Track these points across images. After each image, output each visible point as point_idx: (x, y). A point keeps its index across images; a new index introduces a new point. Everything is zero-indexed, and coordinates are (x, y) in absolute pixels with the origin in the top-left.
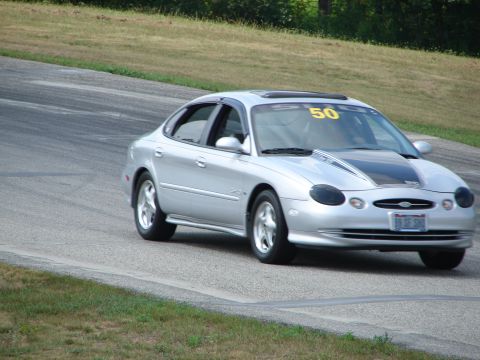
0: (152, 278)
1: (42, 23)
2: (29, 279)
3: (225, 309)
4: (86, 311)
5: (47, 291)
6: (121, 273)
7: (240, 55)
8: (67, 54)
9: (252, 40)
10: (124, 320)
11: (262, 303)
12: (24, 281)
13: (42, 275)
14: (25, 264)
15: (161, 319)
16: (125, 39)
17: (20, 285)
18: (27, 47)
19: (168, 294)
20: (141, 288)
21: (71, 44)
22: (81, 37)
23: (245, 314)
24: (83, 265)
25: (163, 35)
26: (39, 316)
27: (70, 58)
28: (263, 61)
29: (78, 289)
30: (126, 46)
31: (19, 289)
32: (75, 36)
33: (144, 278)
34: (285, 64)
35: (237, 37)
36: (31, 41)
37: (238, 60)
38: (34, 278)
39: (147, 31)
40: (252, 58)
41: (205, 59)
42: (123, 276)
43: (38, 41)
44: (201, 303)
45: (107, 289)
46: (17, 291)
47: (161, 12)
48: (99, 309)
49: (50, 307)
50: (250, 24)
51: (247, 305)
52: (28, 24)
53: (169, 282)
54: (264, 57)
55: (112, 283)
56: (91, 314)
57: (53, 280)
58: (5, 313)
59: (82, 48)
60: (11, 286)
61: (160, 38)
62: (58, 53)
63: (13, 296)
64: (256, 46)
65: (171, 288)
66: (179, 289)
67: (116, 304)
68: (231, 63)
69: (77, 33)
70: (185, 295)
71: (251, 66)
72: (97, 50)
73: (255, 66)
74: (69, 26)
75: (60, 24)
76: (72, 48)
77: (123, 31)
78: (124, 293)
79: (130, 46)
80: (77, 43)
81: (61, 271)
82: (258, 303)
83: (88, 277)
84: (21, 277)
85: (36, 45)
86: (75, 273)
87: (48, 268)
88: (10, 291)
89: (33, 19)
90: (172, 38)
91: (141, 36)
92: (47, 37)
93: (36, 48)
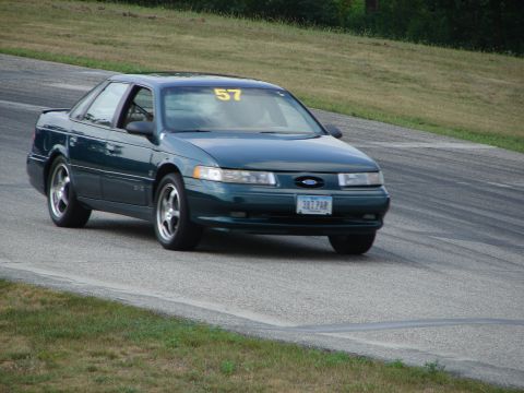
0: (182, 300)
1: (63, 20)
2: (48, 300)
3: (261, 333)
4: (111, 336)
5: (68, 313)
6: (149, 294)
7: (279, 56)
8: (91, 54)
9: (293, 40)
10: (152, 345)
11: (304, 327)
12: (43, 302)
13: (62, 296)
14: (43, 284)
15: (193, 344)
16: (153, 38)
17: (38, 306)
18: (47, 46)
19: (200, 317)
20: (171, 310)
21: (95, 44)
22: (106, 36)
23: (284, 338)
24: (108, 285)
25: (196, 35)
26: (59, 341)
27: (93, 59)
28: (304, 63)
29: (102, 311)
30: (155, 46)
31: (37, 311)
32: (99, 35)
33: (175, 300)
34: (328, 66)
35: (276, 37)
36: (50, 40)
37: (277, 62)
38: (55, 298)
39: (178, 30)
40: (292, 60)
41: (242, 59)
42: (150, 297)
43: (60, 40)
44: (236, 327)
45: (133, 311)
46: (35, 313)
47: (193, 10)
48: (125, 333)
49: (70, 331)
50: (290, 22)
51: (287, 329)
52: (49, 21)
53: (200, 304)
54: (306, 59)
55: (140, 304)
56: (116, 338)
57: (75, 301)
58: (23, 337)
59: (107, 48)
60: (28, 308)
61: (192, 37)
62: (81, 53)
63: (31, 319)
64: (296, 46)
65: (204, 310)
66: (212, 311)
67: (142, 327)
68: (270, 64)
69: (103, 32)
70: (219, 318)
71: (291, 68)
72: (123, 50)
73: (296, 68)
74: (92, 23)
75: (82, 22)
76: (97, 47)
77: (151, 30)
78: (153, 316)
79: (159, 46)
80: (102, 43)
81: (84, 292)
82: (299, 327)
83: (113, 298)
84: (40, 298)
85: (57, 45)
86: (99, 294)
87: (68, 288)
88: (27, 314)
89: (53, 17)
90: (205, 37)
91: (172, 35)
92: (68, 36)
93: (58, 48)
